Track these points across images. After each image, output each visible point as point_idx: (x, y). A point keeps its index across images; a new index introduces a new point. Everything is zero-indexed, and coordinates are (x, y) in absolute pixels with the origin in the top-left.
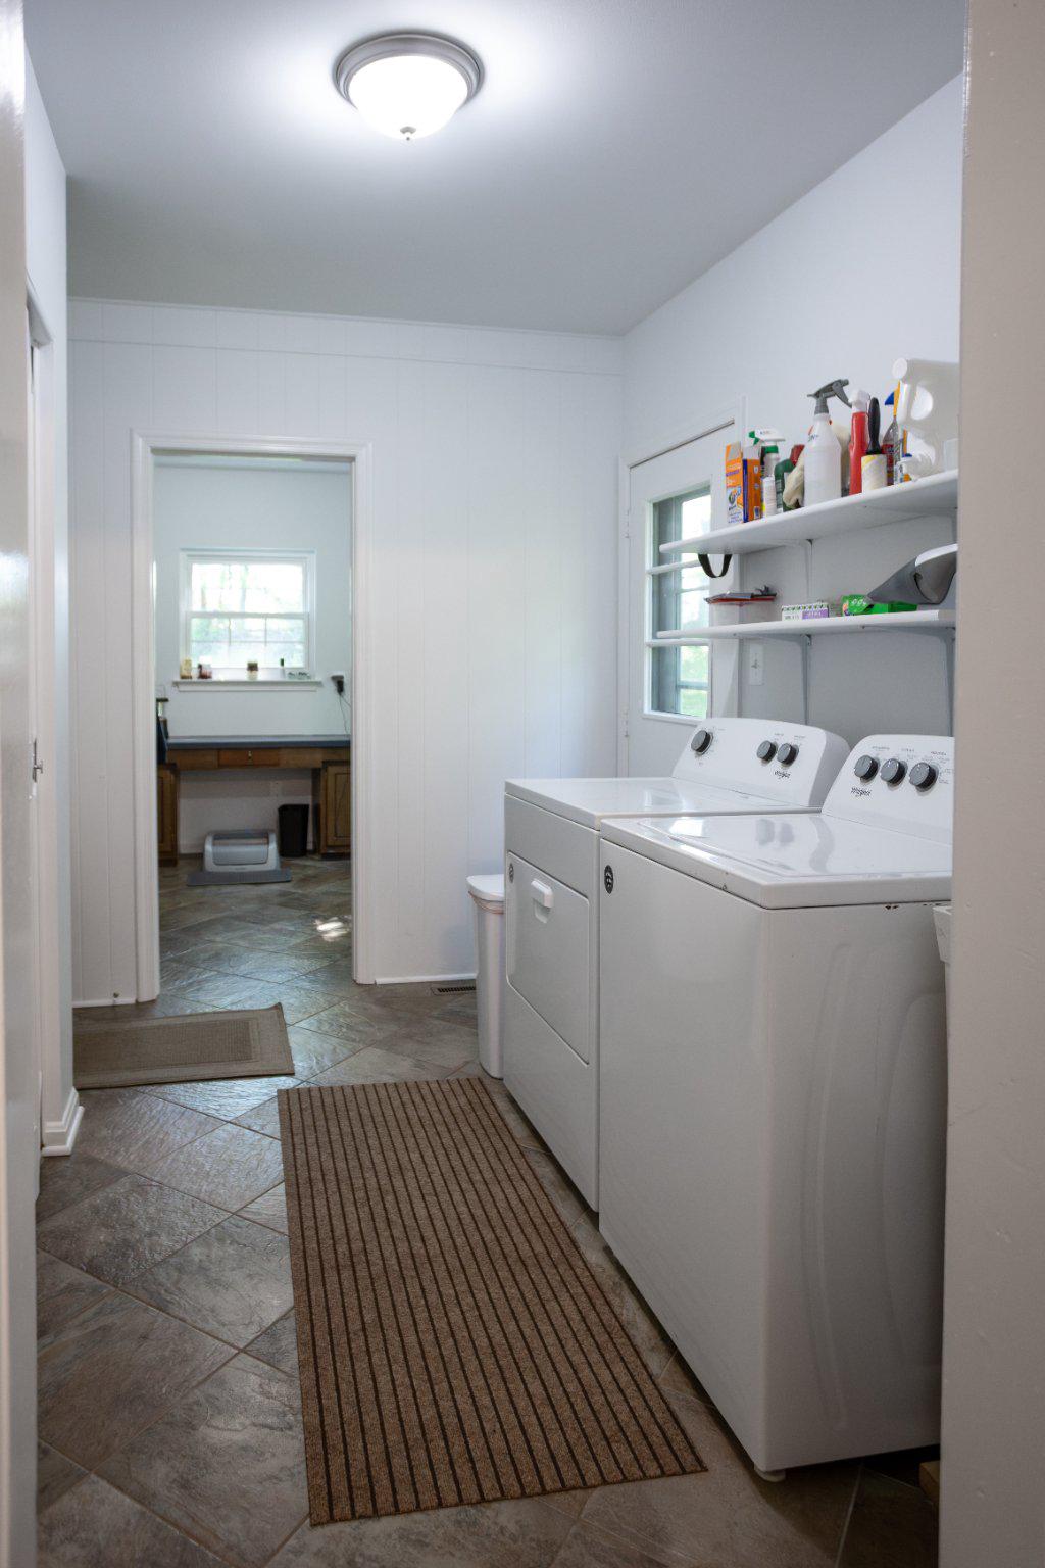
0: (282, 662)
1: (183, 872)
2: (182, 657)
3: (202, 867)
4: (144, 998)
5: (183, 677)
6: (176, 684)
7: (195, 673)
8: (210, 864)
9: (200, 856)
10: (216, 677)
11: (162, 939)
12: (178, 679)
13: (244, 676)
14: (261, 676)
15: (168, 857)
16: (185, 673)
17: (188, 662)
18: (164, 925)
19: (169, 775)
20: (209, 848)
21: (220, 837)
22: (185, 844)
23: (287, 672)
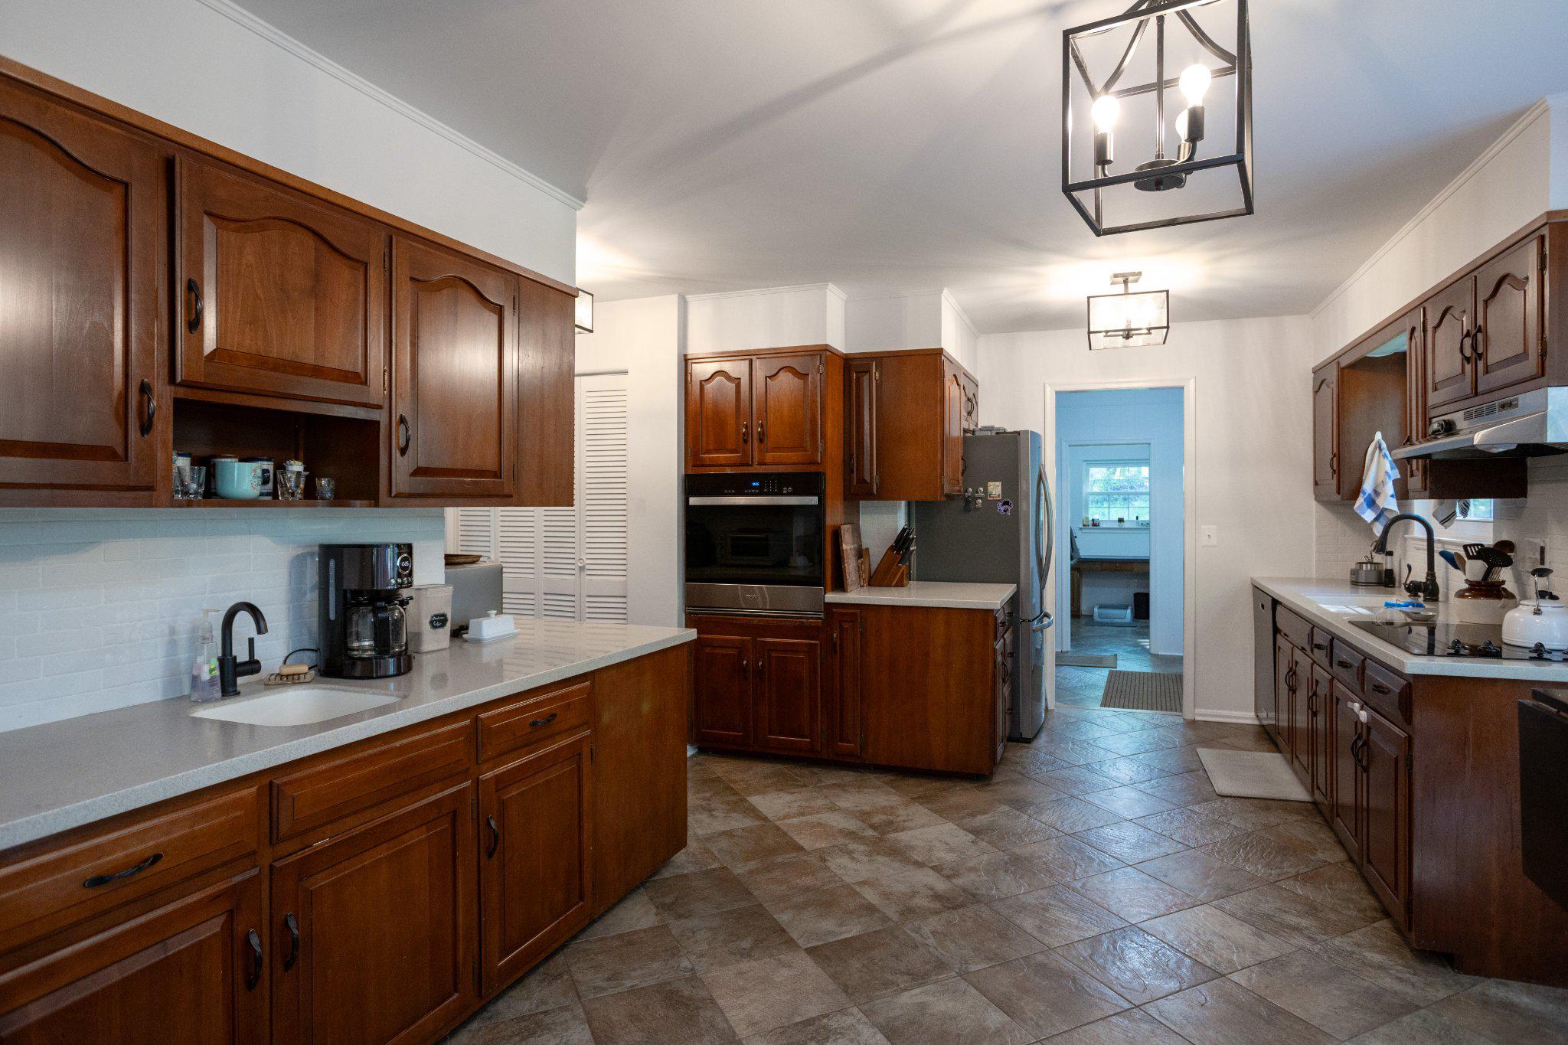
0: (1137, 518)
1: (1083, 621)
2: (1084, 515)
3: (1093, 619)
4: (1065, 650)
5: (1084, 525)
6: (1081, 529)
7: (1091, 523)
8: (1096, 617)
9: (1092, 616)
10: (1103, 525)
11: (1071, 639)
12: (1081, 526)
13: (1117, 525)
14: (1126, 525)
15: (1076, 614)
16: (1085, 523)
17: (1087, 518)
18: (1072, 635)
19: (1076, 573)
20: (1096, 610)
21: (1101, 607)
22: (1084, 608)
23: (1140, 523)
